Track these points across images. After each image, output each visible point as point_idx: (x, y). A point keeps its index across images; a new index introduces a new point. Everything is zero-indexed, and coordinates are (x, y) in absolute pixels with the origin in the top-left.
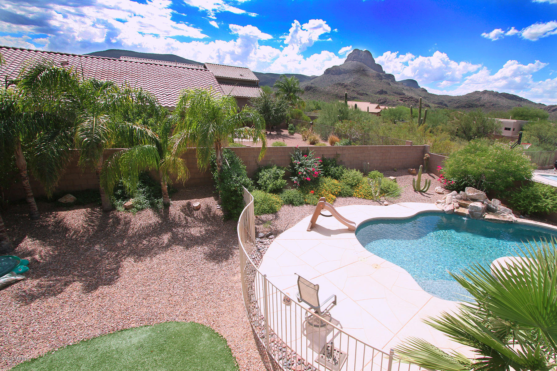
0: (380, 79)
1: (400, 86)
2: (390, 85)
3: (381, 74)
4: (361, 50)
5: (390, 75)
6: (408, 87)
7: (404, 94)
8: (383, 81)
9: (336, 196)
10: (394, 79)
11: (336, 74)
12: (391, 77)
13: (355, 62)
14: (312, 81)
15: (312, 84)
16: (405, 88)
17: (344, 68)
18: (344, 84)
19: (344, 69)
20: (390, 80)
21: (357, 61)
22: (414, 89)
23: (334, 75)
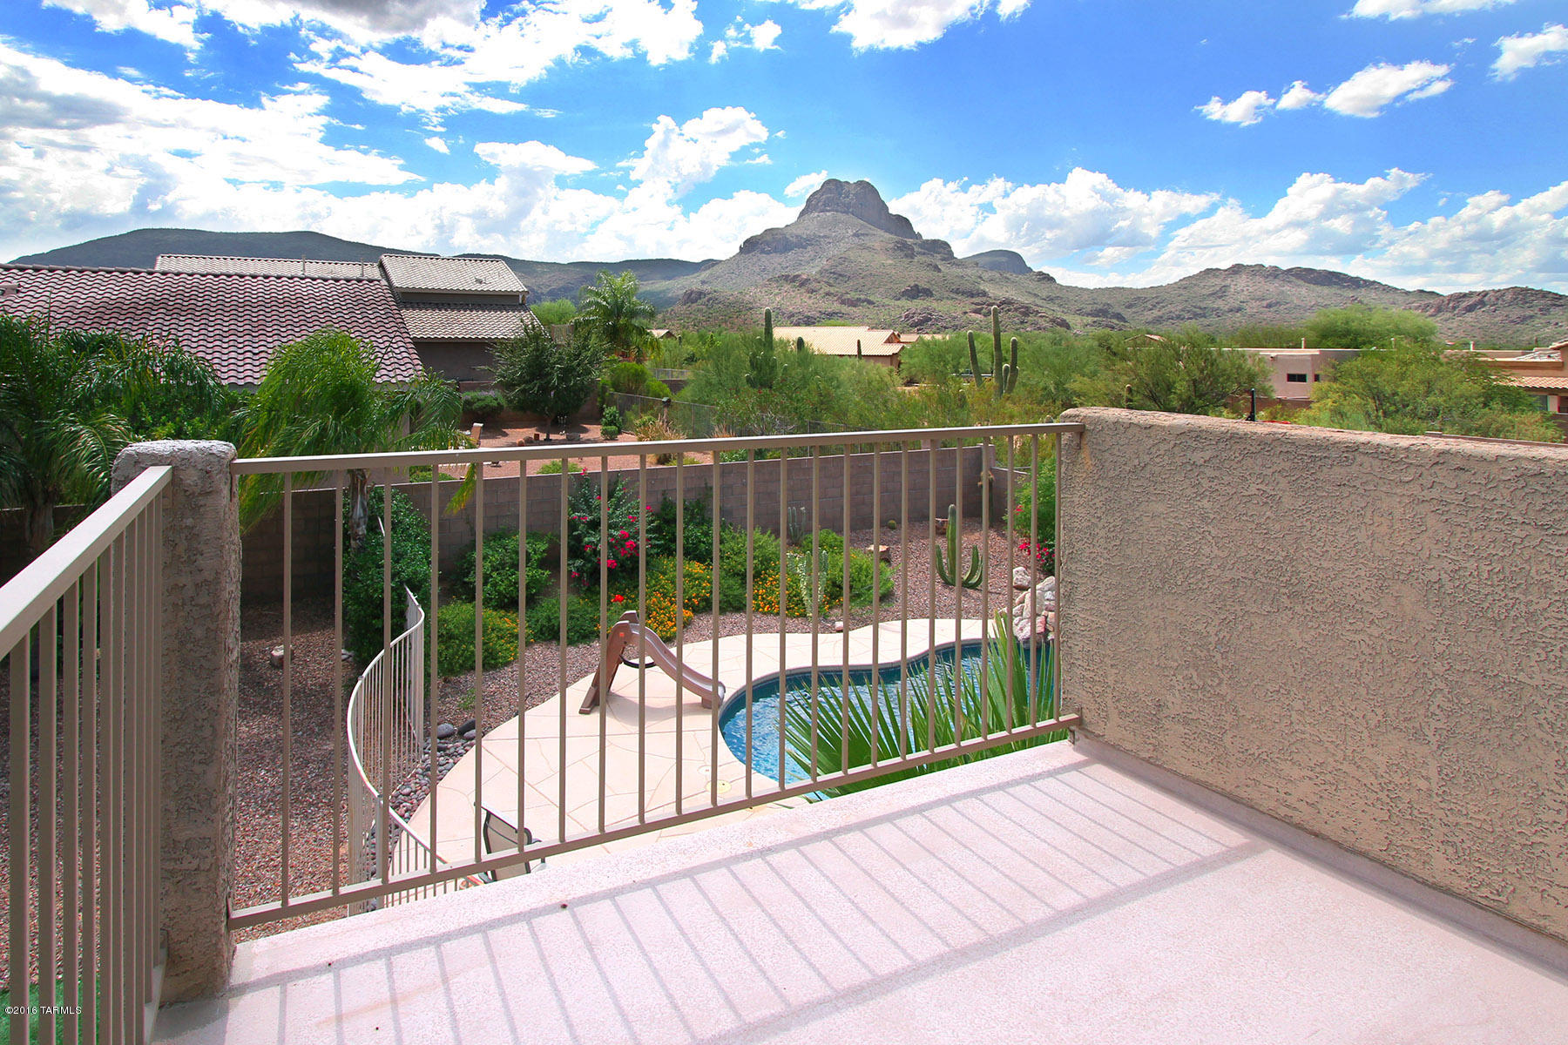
0: (906, 256)
1: (969, 271)
2: (939, 271)
3: (909, 241)
4: (847, 182)
5: (935, 242)
6: (994, 273)
7: (984, 294)
8: (916, 260)
9: (694, 611)
10: (951, 253)
11: (775, 250)
12: (940, 248)
13: (828, 214)
14: (704, 275)
15: (703, 282)
16: (986, 276)
17: (799, 232)
18: (798, 276)
19: (797, 236)
20: (939, 256)
21: (837, 211)
22: (1013, 277)
23: (768, 253)
